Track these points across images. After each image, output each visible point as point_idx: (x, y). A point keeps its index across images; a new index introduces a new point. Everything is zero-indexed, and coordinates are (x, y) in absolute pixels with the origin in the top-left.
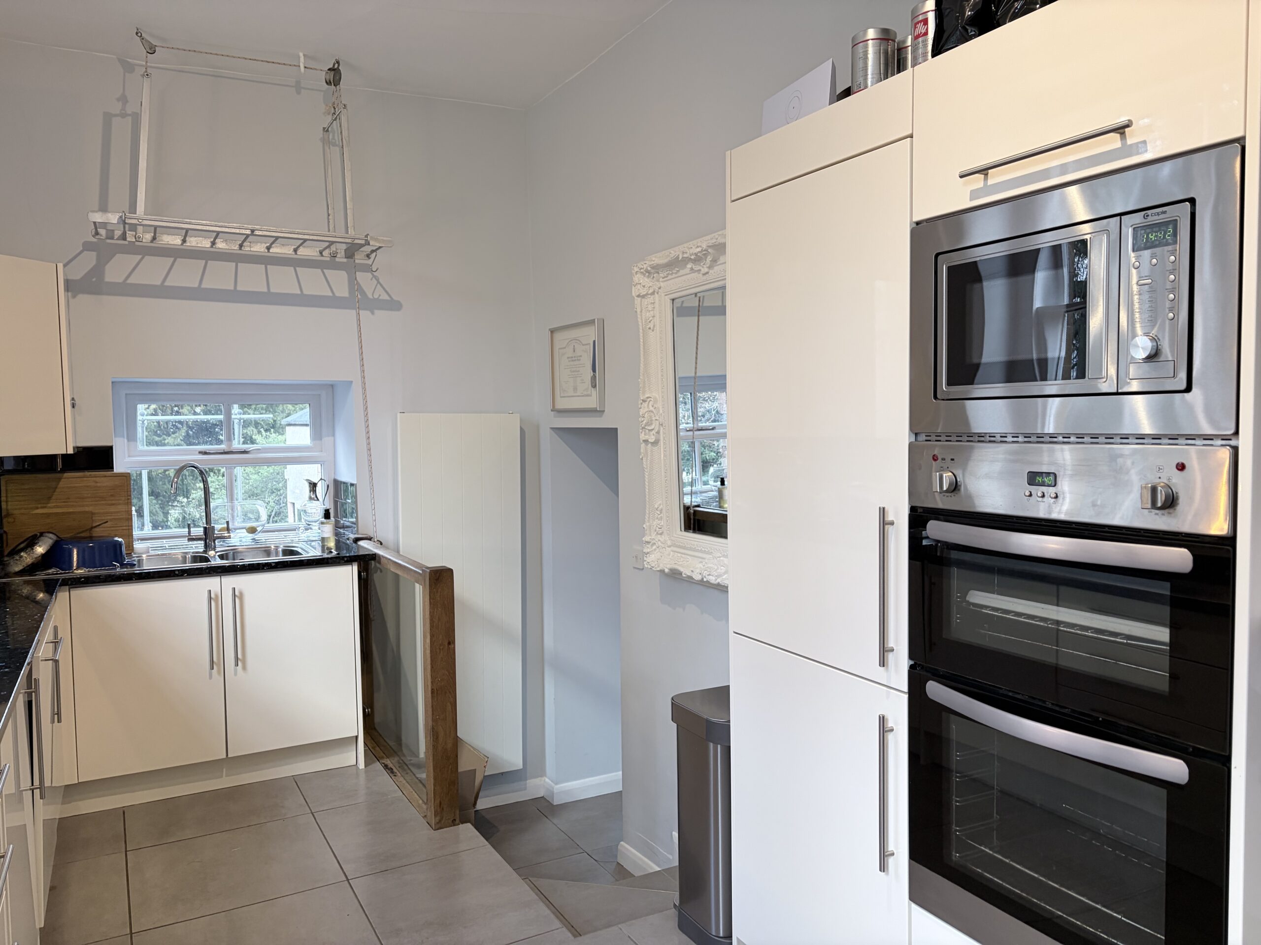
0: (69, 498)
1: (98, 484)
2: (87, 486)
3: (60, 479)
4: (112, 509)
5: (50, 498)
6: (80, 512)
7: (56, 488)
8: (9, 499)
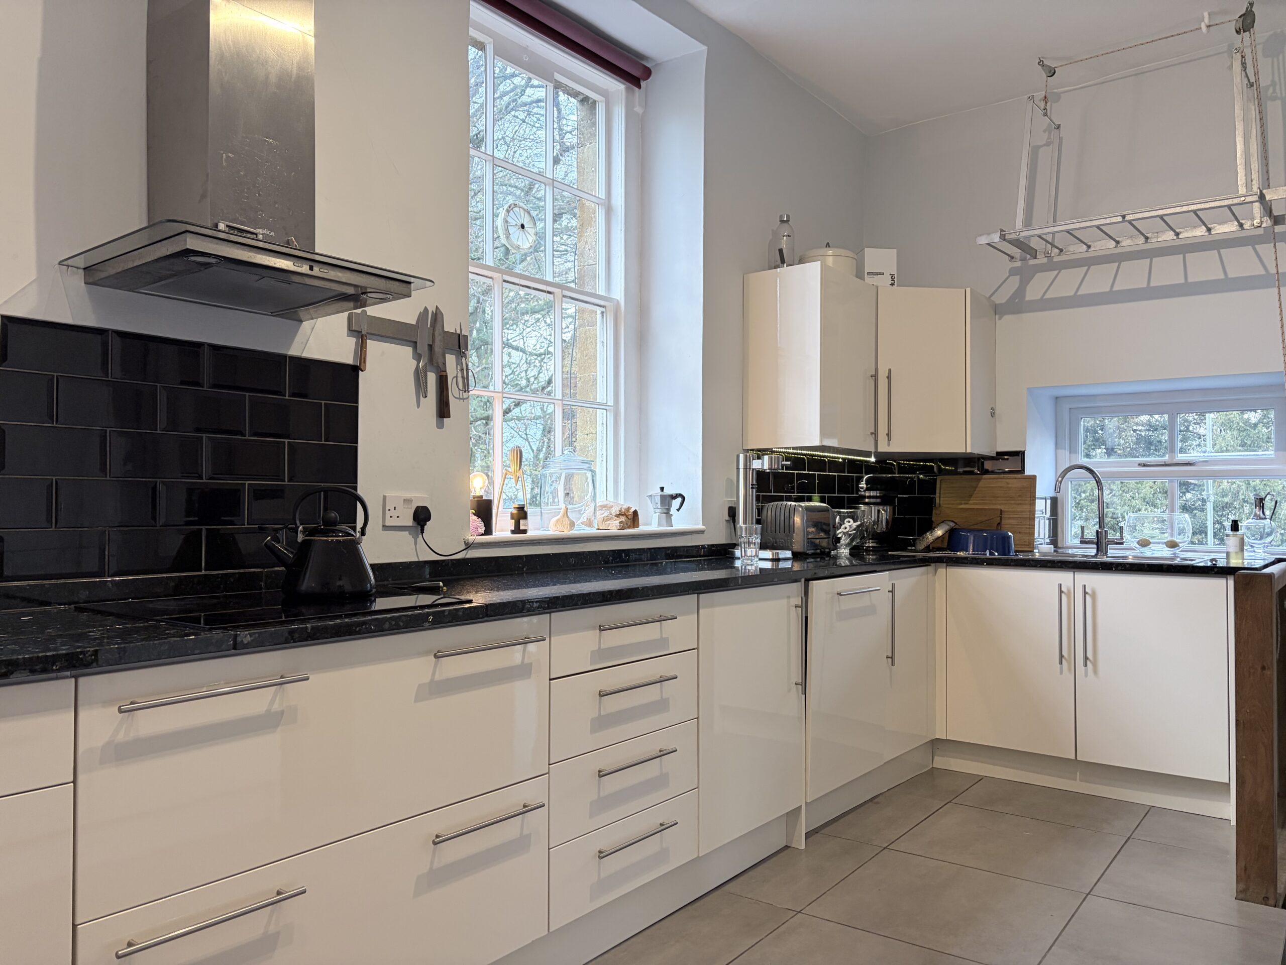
0: (985, 497)
1: (1010, 485)
2: (1001, 487)
3: (980, 480)
4: (1019, 508)
5: (971, 496)
6: (990, 509)
7: (976, 487)
8: (942, 496)
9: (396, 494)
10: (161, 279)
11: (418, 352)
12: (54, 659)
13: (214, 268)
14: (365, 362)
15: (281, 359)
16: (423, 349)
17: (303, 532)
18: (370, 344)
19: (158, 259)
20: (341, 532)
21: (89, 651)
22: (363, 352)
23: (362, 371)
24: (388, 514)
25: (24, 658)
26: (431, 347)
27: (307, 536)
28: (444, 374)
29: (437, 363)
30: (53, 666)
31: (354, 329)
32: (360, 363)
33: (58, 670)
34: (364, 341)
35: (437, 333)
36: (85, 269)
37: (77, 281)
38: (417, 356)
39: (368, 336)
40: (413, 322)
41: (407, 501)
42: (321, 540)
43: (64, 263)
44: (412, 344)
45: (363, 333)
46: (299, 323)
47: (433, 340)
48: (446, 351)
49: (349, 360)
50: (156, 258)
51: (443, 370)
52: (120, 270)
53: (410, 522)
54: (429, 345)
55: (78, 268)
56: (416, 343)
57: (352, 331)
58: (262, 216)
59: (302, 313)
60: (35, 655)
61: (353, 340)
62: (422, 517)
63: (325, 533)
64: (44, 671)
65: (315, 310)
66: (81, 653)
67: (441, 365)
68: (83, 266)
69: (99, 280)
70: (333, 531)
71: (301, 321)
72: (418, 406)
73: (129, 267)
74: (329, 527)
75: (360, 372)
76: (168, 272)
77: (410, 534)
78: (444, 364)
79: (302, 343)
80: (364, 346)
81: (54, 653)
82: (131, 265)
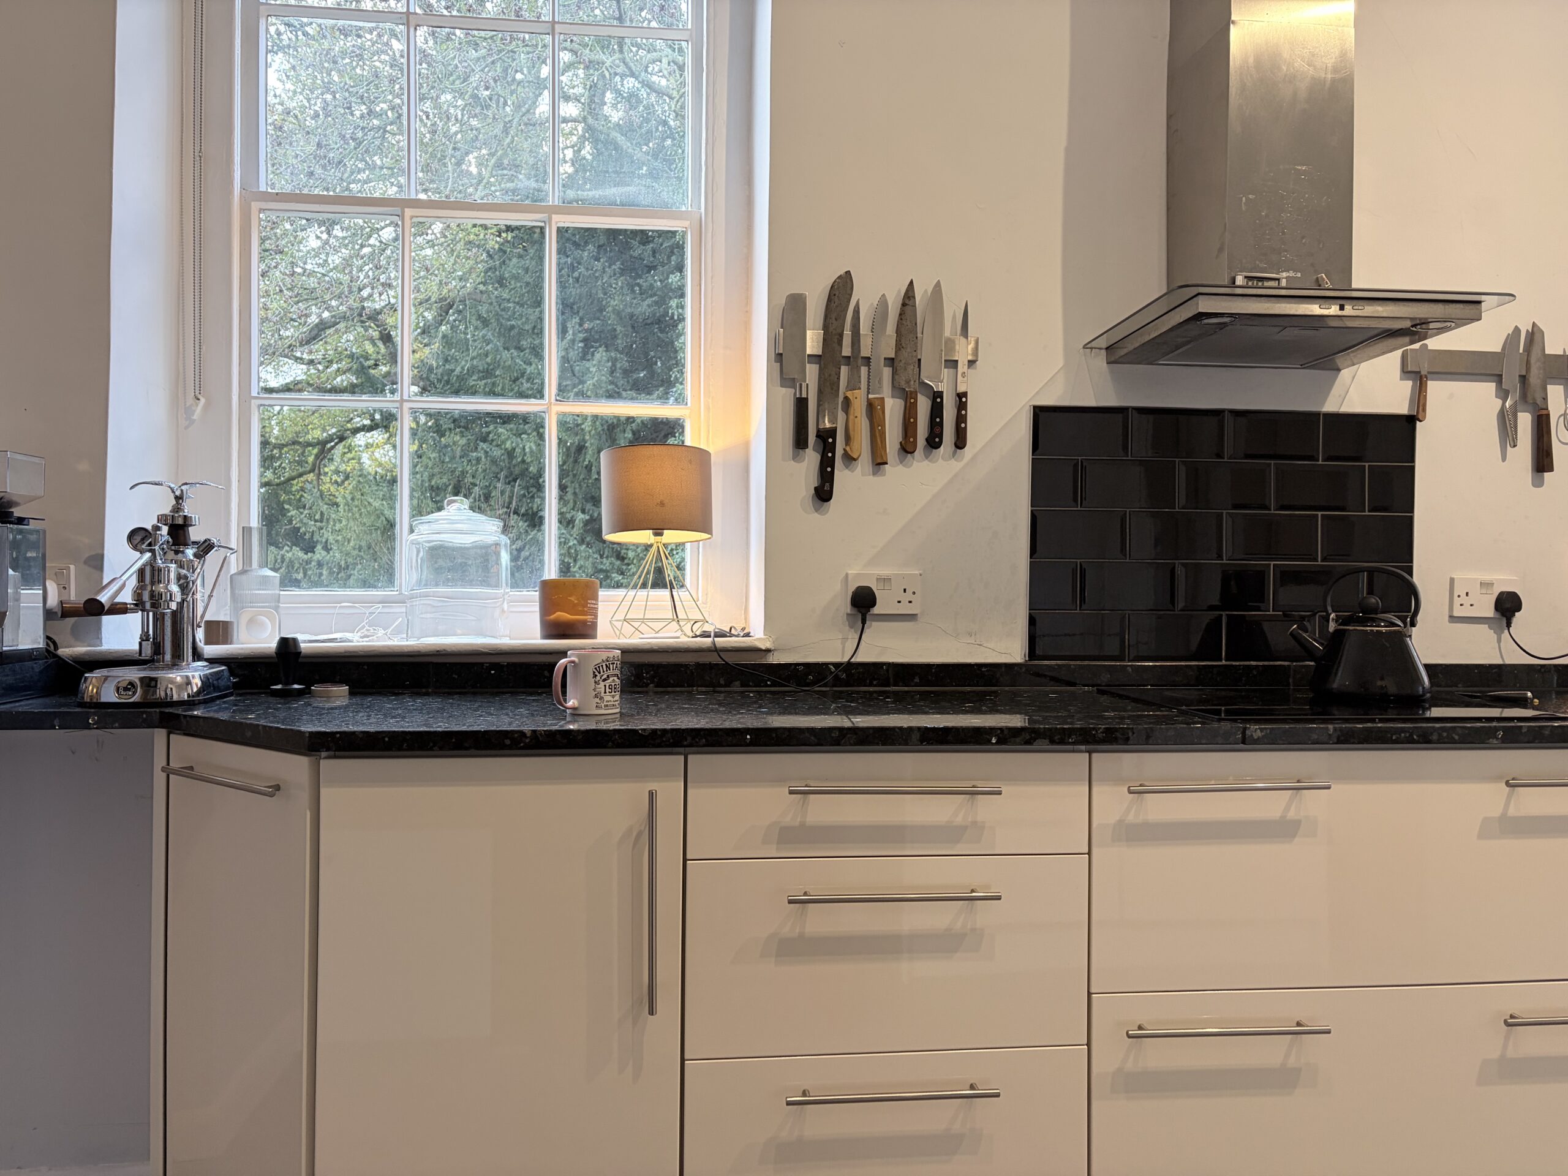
9: (1468, 576)
10: (1177, 348)
11: (1503, 387)
12: (1071, 732)
13: (1230, 327)
14: (1424, 410)
15: (1312, 417)
16: (1511, 381)
17: (1336, 620)
18: (1433, 386)
19: (1173, 327)
20: (1383, 620)
21: (1100, 728)
22: (1422, 397)
23: (1420, 421)
24: (1457, 602)
25: (1045, 728)
26: (1523, 379)
27: (1340, 625)
28: (1544, 412)
29: (1534, 399)
30: (1069, 738)
31: (1409, 369)
32: (1418, 412)
33: (1074, 743)
34: (1424, 382)
35: (1533, 360)
36: (1107, 349)
37: (1100, 361)
38: (1503, 394)
39: (1429, 376)
40: (1498, 349)
41: (1486, 585)
42: (1357, 630)
43: (1087, 346)
44: (1495, 378)
45: (1423, 373)
46: (1335, 372)
47: (1528, 369)
48: (1548, 380)
49: (1403, 409)
50: (1170, 327)
51: (1545, 407)
52: (1137, 345)
53: (1489, 612)
54: (1520, 376)
55: (1100, 349)
56: (1501, 375)
57: (1406, 372)
58: (1285, 257)
59: (1340, 360)
60: (1054, 726)
61: (1409, 384)
62: (1508, 605)
63: (1362, 622)
64: (1062, 742)
65: (1354, 354)
66: (1094, 729)
67: (1539, 401)
68: (1104, 346)
69: (1120, 358)
70: (1373, 620)
71: (1339, 370)
72: (1504, 459)
73: (1146, 340)
74: (1369, 615)
75: (1418, 423)
76: (1184, 339)
77: (1490, 628)
78: (1545, 399)
79: (1340, 396)
80: (1423, 389)
81: (1070, 726)
82: (1147, 338)
